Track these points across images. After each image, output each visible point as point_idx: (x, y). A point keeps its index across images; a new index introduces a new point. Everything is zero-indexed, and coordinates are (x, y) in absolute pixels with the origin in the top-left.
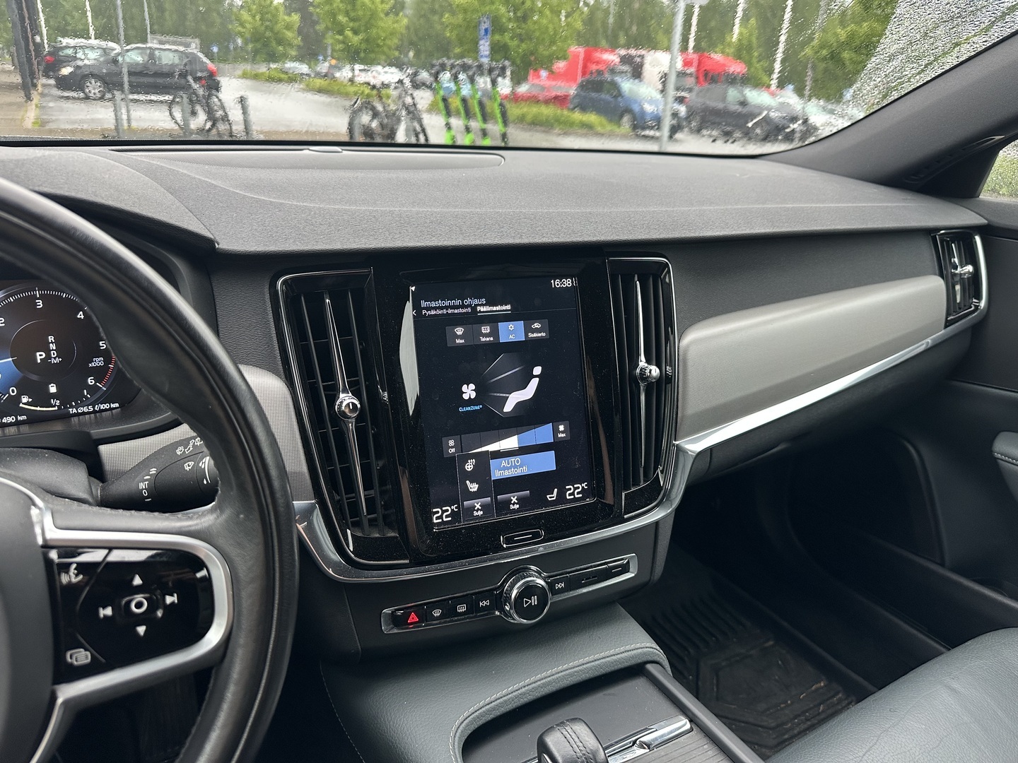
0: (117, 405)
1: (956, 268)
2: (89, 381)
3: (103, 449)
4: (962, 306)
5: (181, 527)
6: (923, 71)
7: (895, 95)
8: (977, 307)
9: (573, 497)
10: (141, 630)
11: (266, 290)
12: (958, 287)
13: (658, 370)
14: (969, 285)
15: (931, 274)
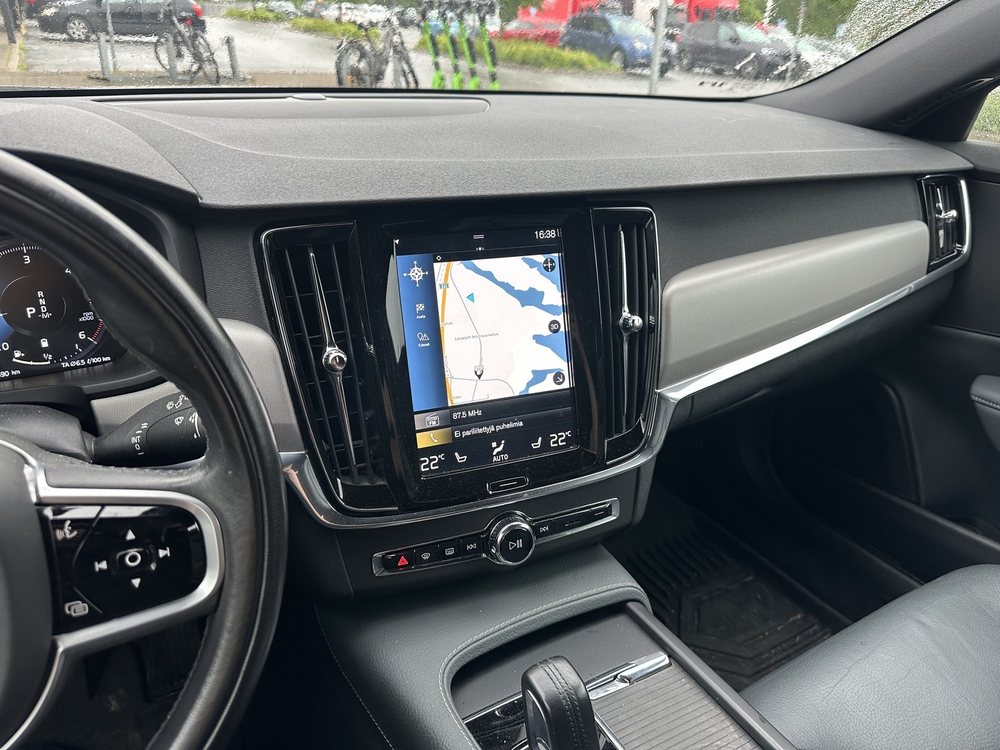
0: (109, 359)
1: (940, 213)
2: (80, 335)
3: (96, 404)
4: (945, 251)
5: (171, 484)
8: (959, 252)
9: (556, 445)
10: (136, 582)
11: (251, 245)
12: (941, 232)
13: (641, 320)
14: (952, 231)
15: (914, 220)
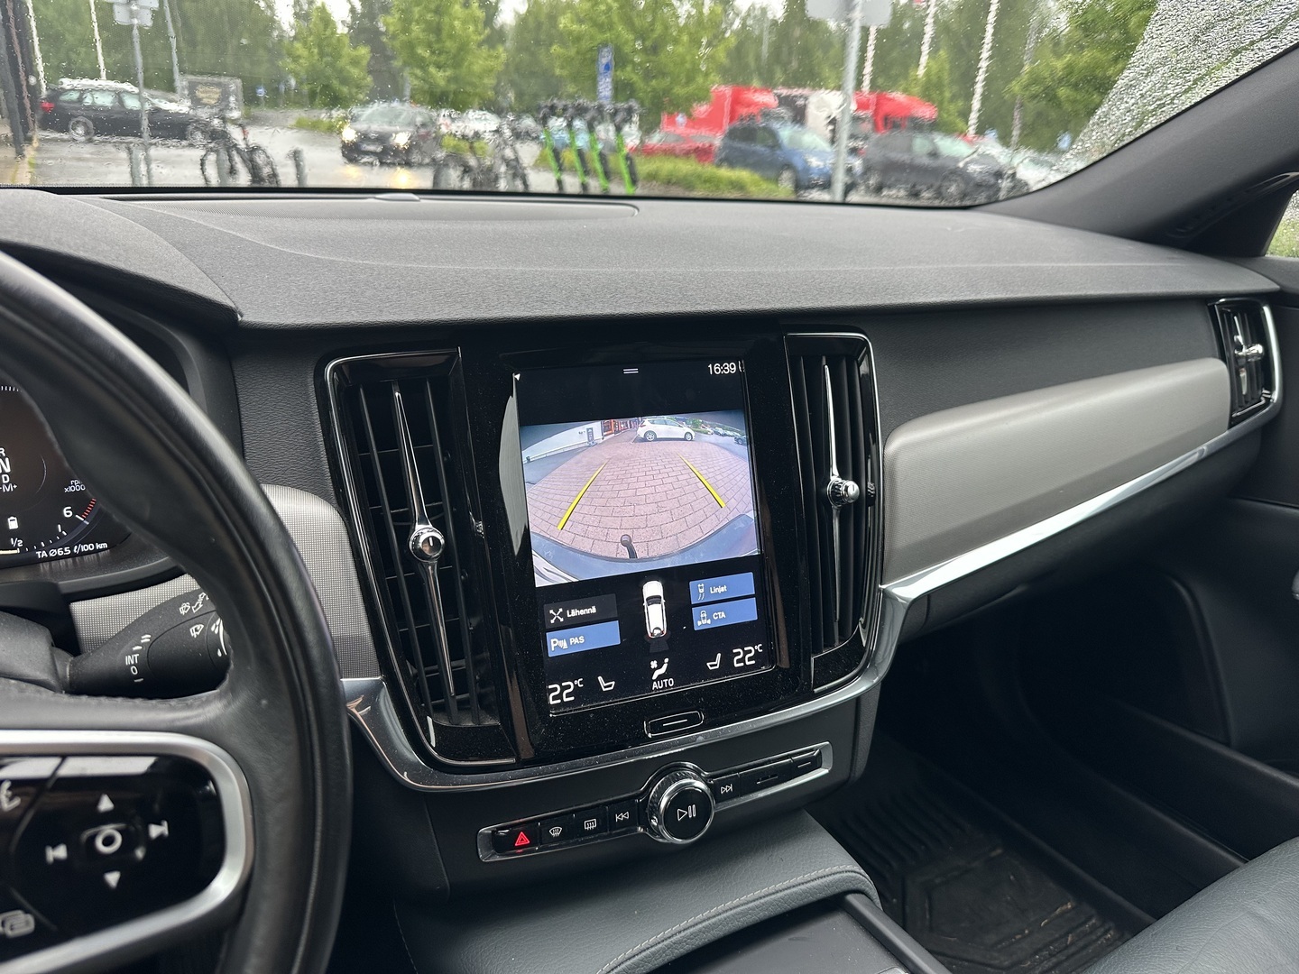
0: (105, 545)
1: (1240, 348)
2: (65, 512)
3: (79, 608)
4: (1249, 399)
5: (173, 721)
6: (1190, 89)
7: (1152, 122)
8: (1268, 400)
9: (742, 664)
10: (113, 878)
11: (310, 380)
12: (1243, 374)
13: (856, 487)
14: (1257, 373)
15: (1209, 357)
